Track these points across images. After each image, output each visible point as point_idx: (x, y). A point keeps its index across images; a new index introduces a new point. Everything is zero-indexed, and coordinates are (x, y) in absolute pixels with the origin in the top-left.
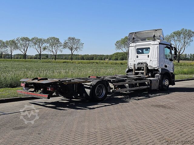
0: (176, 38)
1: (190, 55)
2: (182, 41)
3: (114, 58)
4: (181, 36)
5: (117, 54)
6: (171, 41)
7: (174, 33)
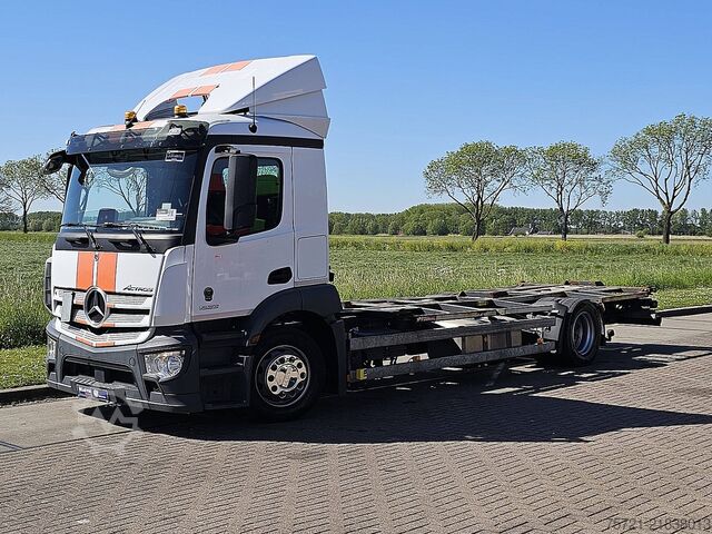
0: (655, 150)
1: (700, 212)
2: (679, 162)
3: (410, 225)
4: (677, 142)
5: (422, 212)
6: (636, 160)
7: (649, 131)
